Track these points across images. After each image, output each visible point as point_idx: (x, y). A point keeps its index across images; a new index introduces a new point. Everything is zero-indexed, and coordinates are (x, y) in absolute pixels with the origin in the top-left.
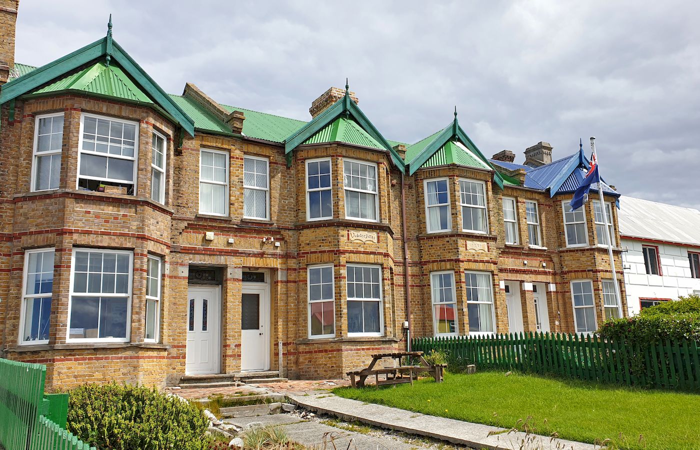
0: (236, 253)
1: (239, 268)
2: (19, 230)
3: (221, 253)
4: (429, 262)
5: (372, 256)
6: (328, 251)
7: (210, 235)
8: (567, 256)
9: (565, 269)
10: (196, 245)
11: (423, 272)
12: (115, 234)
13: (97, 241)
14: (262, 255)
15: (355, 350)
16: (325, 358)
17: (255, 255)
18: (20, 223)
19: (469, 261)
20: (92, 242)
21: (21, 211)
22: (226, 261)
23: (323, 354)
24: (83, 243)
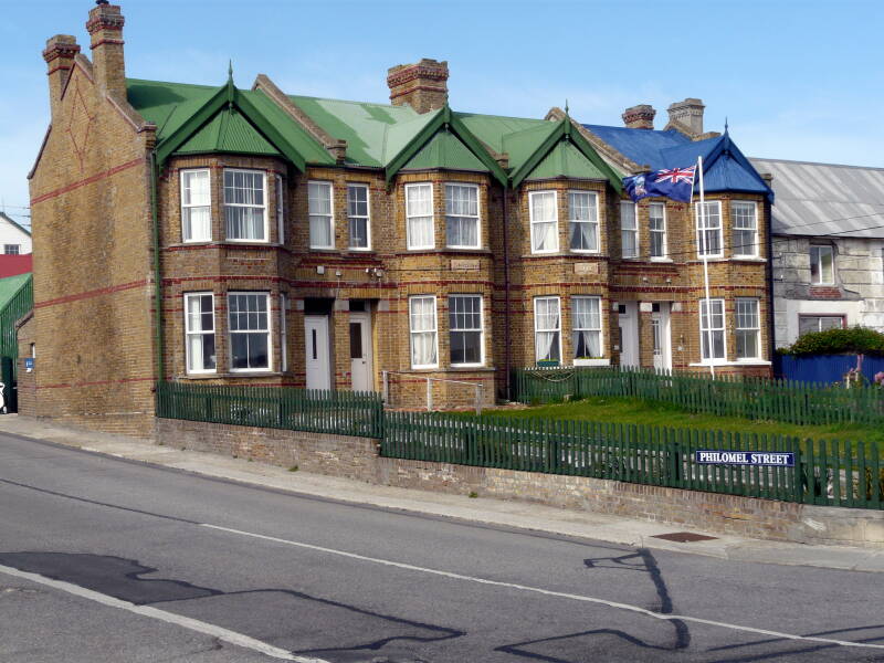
0: (343, 285)
1: (347, 299)
2: (178, 276)
3: (331, 285)
4: (532, 286)
5: (474, 285)
6: (432, 282)
7: (321, 269)
8: (696, 270)
10: (308, 279)
11: (526, 298)
12: (256, 279)
13: (244, 286)
14: (366, 286)
15: (457, 379)
17: (360, 287)
19: (577, 285)
20: (240, 286)
22: (334, 293)
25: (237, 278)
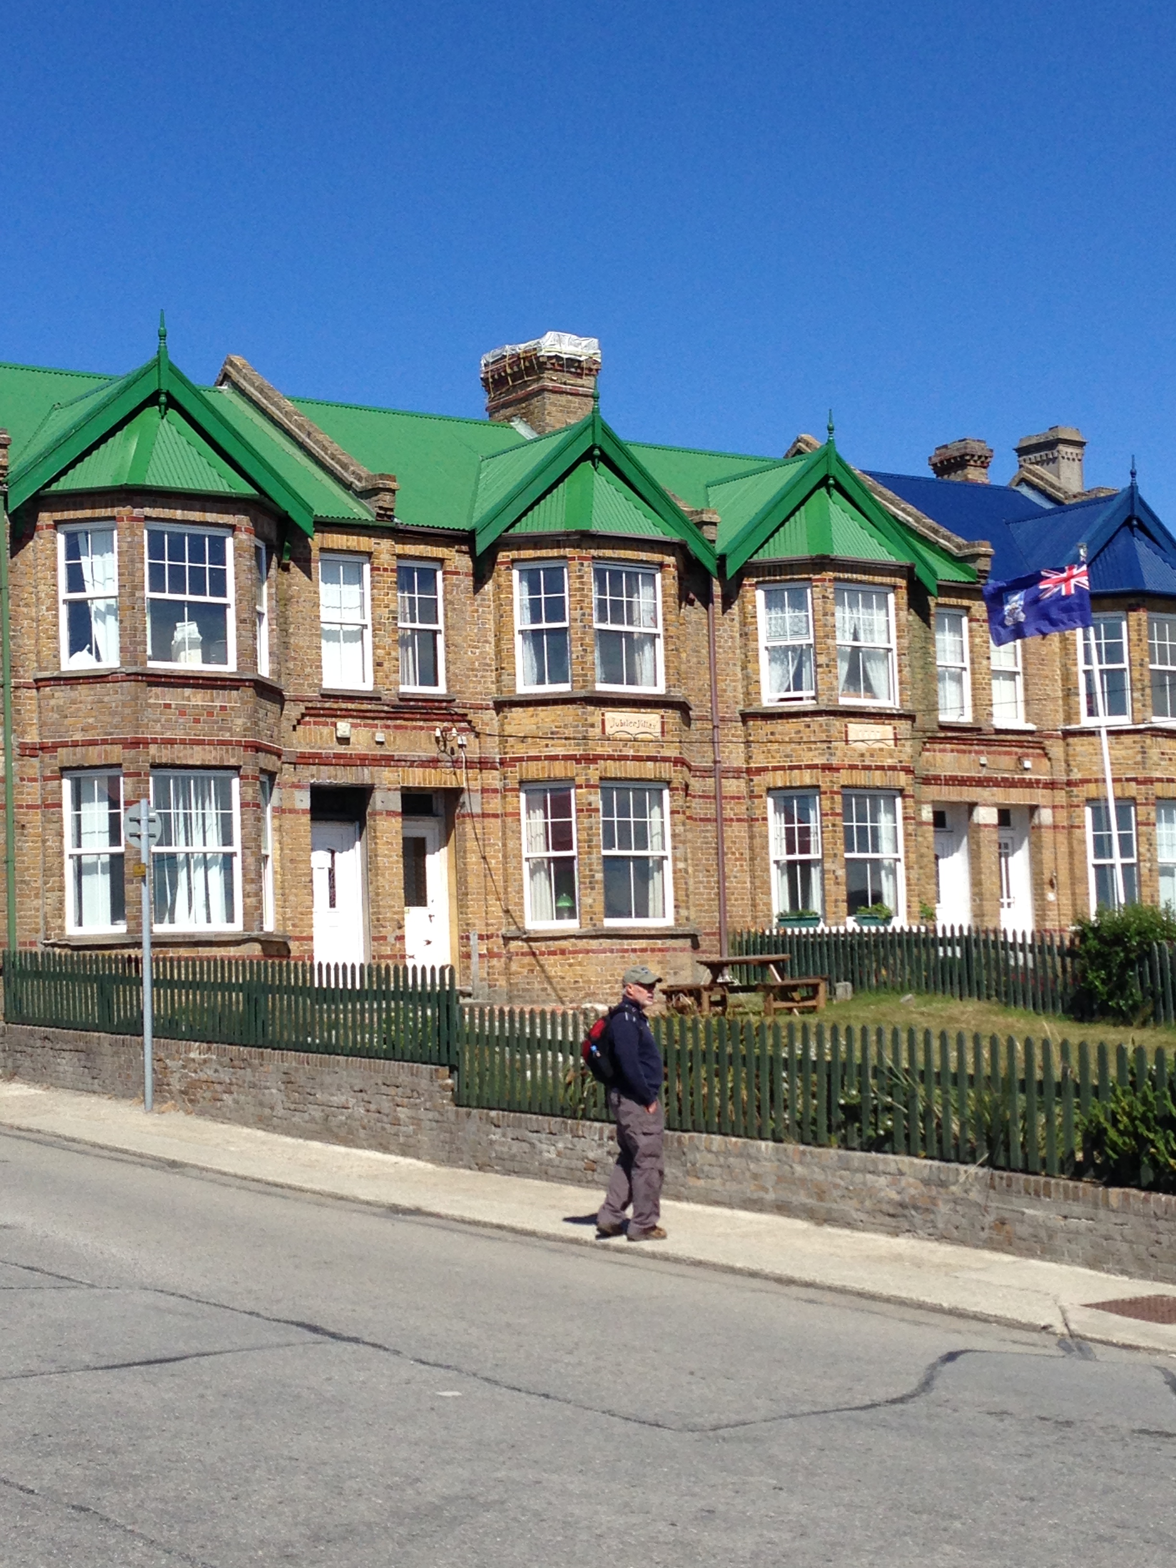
0: (388, 761)
1: (396, 789)
2: (51, 737)
3: (364, 761)
4: (765, 769)
5: (650, 764)
6: (566, 758)
7: (344, 727)
8: (1082, 745)
9: (1076, 775)
10: (320, 748)
11: (752, 791)
12: (211, 743)
13: (185, 757)
14: (433, 763)
15: (618, 951)
16: (562, 965)
17: (422, 764)
18: (52, 724)
19: (852, 767)
20: (178, 758)
21: (53, 702)
22: (372, 777)
23: (556, 957)
24: (164, 761)
25: (171, 742)
